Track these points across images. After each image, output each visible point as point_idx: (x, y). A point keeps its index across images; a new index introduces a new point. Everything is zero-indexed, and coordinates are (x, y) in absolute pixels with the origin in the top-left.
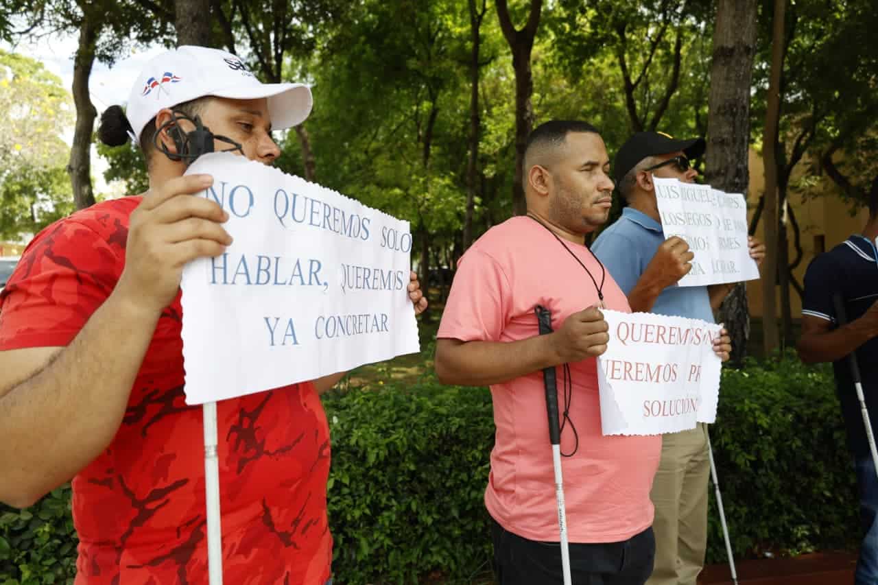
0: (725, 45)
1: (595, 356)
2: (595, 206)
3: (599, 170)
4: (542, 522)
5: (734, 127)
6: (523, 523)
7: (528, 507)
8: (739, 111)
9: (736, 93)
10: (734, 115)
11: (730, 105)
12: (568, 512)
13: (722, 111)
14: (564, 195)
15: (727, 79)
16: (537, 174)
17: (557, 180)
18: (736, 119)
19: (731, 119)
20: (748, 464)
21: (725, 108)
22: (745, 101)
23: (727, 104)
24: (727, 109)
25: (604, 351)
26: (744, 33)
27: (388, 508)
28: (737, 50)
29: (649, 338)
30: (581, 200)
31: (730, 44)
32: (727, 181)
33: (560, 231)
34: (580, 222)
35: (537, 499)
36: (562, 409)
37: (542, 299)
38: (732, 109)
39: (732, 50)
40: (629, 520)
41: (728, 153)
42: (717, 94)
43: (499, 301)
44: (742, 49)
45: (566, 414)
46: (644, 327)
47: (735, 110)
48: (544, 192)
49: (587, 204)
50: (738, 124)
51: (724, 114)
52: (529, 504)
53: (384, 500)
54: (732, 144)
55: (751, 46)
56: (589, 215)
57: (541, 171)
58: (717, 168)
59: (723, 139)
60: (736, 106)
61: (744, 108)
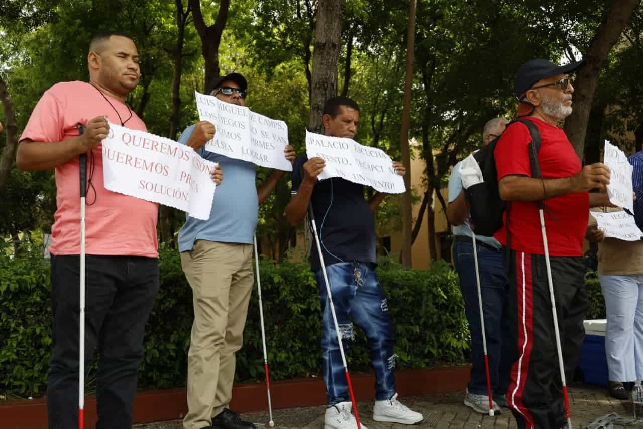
0: (320, 41)
1: (100, 140)
2: (125, 76)
3: (130, 58)
4: (74, 244)
5: (325, 97)
6: (64, 247)
7: (69, 237)
8: (329, 86)
9: (327, 74)
10: (325, 89)
11: (323, 82)
12: (87, 238)
13: (318, 86)
14: (107, 69)
15: (321, 64)
16: (93, 57)
17: (103, 60)
18: (327, 92)
19: (324, 92)
20: (300, 310)
21: (320, 83)
22: (333, 80)
23: (321, 81)
25: (105, 138)
26: (331, 34)
27: (16, 331)
28: (327, 45)
29: (146, 146)
30: (117, 73)
31: (323, 41)
33: (105, 90)
34: (117, 85)
35: (73, 233)
36: (88, 178)
37: (82, 119)
38: (324, 85)
39: (324, 45)
40: (128, 244)
42: (315, 74)
43: (57, 120)
44: (330, 45)
45: (90, 181)
46: (142, 140)
47: (326, 85)
48: (97, 67)
49: (120, 75)
51: (319, 88)
52: (69, 235)
53: (13, 325)
55: (336, 44)
56: (122, 81)
57: (95, 56)
58: (315, 125)
59: (319, 105)
60: (327, 83)
61: (332, 85)
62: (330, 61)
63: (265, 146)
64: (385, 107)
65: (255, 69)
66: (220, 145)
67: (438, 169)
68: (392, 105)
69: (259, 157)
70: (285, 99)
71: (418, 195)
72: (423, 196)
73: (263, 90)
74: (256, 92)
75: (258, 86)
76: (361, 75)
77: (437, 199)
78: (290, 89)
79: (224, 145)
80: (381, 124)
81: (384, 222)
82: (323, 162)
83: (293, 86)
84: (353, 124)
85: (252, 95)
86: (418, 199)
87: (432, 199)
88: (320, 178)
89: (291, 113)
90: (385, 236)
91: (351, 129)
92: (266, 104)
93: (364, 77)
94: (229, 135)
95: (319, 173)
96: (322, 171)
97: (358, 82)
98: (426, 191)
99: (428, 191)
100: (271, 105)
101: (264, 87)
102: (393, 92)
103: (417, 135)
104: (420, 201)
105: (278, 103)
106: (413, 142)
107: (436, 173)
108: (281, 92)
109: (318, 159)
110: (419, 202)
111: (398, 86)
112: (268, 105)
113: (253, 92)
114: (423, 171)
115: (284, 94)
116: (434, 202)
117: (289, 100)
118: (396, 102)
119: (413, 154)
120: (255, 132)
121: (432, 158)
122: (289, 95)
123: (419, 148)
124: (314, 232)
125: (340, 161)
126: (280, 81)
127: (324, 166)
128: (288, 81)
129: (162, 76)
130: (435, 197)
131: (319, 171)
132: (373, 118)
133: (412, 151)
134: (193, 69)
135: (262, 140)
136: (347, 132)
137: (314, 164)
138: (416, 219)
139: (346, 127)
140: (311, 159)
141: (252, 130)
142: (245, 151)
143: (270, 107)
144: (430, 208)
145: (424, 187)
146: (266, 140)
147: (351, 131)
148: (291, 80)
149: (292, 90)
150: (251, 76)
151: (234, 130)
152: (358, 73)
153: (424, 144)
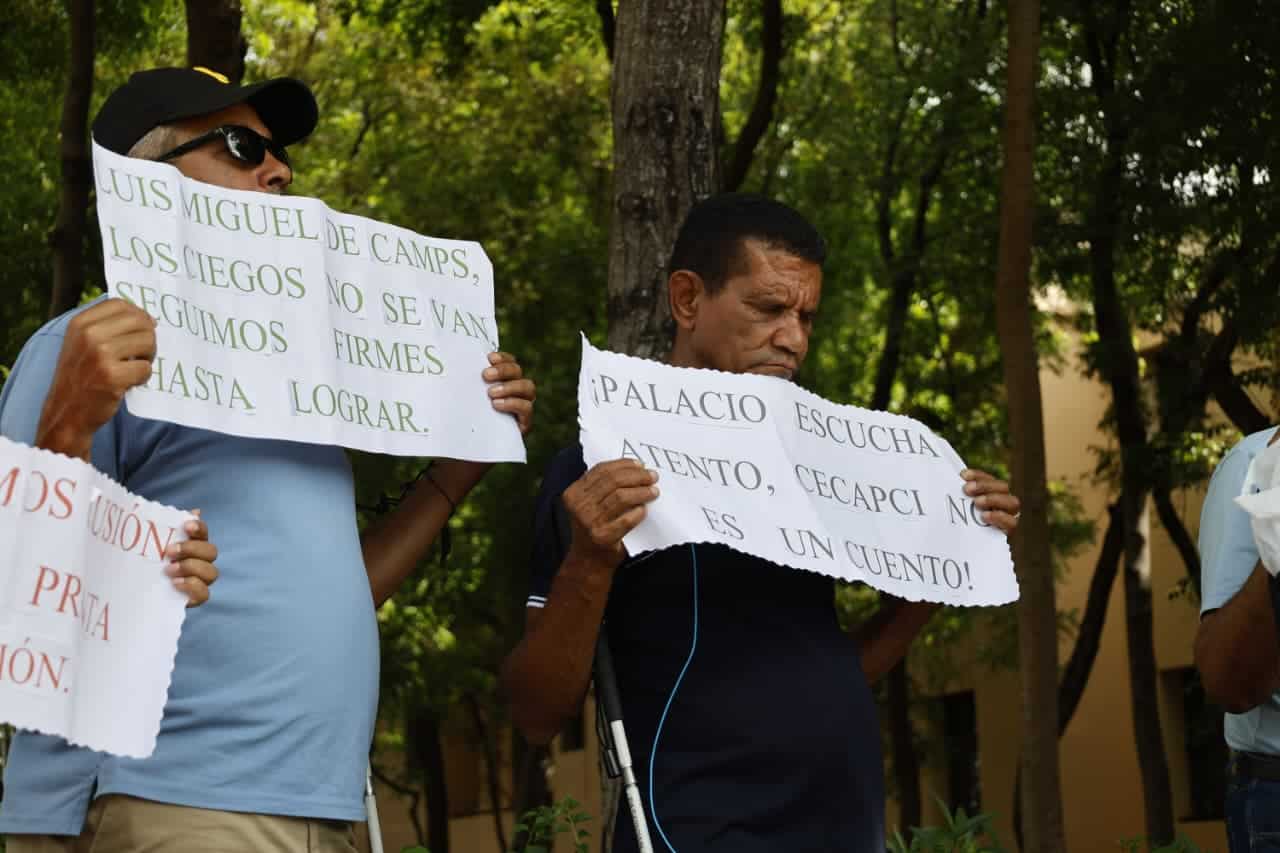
5: (670, 169)
8: (684, 122)
9: (673, 70)
10: (668, 133)
11: (658, 106)
13: (640, 120)
15: (650, 31)
18: (676, 146)
19: (661, 144)
22: (698, 97)
23: (652, 101)
24: (652, 113)
32: (658, 322)
38: (664, 117)
41: (658, 239)
42: (627, 73)
47: (671, 119)
50: (680, 158)
51: (643, 130)
54: (665, 214)
58: (632, 283)
59: (644, 201)
60: (672, 108)
61: (697, 114)
62: (686, 18)
63: (400, 357)
64: (931, 162)
65: (397, 27)
66: (193, 385)
67: (1160, 411)
68: (962, 154)
69: (373, 413)
70: (523, 143)
71: (1081, 518)
72: (1104, 523)
73: (432, 108)
74: (404, 118)
75: (414, 92)
76: (832, 34)
77: (1162, 532)
78: (544, 100)
79: (208, 382)
80: (918, 232)
81: (945, 633)
82: (647, 481)
83: (554, 88)
84: (792, 320)
85: (387, 129)
86: (1085, 532)
87: (1139, 541)
88: (634, 545)
89: (546, 200)
90: (953, 688)
91: (784, 341)
92: (444, 163)
93: (841, 42)
94: (233, 333)
95: (628, 528)
96: (642, 517)
97: (821, 64)
98: (1113, 499)
99: (1120, 500)
100: (468, 167)
101: (436, 94)
102: (963, 100)
103: (1064, 272)
104: (1093, 542)
105: (497, 157)
106: (1052, 299)
107: (1153, 429)
108: (509, 116)
109: (626, 465)
110: (1086, 544)
111: (982, 75)
112: (455, 169)
113: (392, 117)
114: (1100, 417)
115: (518, 122)
116: (1147, 552)
117: (539, 142)
118: (978, 141)
119: (1053, 351)
120: (353, 303)
121: (1136, 367)
122: (540, 127)
123: (1080, 322)
124: (622, 770)
125: (727, 471)
126: (499, 71)
127: (653, 497)
128: (535, 68)
129: (22, 59)
130: (1153, 526)
131: (630, 516)
132: (883, 208)
133: (1048, 335)
134: (146, 36)
135: (389, 335)
136: (766, 352)
137: (606, 487)
138: (1080, 617)
139: (765, 331)
140: (598, 466)
141: (337, 294)
142: (306, 402)
143: (461, 173)
144: (1132, 576)
145: (1105, 485)
146: (404, 334)
147: (785, 350)
148: (547, 66)
149: (548, 106)
150: (383, 53)
151: (258, 309)
152: (816, 28)
153: (1097, 308)
